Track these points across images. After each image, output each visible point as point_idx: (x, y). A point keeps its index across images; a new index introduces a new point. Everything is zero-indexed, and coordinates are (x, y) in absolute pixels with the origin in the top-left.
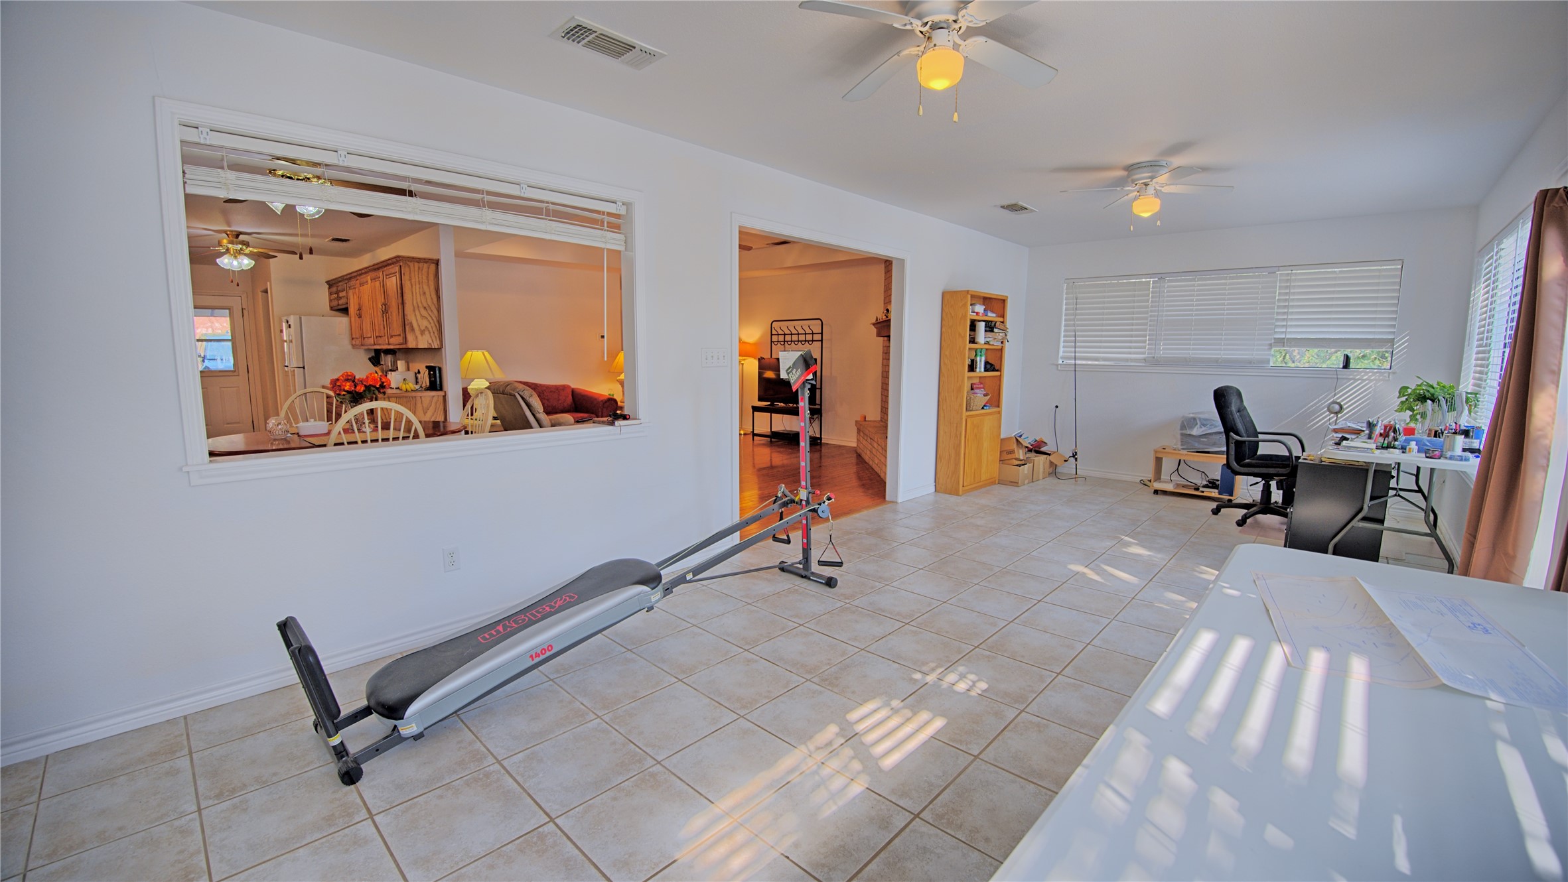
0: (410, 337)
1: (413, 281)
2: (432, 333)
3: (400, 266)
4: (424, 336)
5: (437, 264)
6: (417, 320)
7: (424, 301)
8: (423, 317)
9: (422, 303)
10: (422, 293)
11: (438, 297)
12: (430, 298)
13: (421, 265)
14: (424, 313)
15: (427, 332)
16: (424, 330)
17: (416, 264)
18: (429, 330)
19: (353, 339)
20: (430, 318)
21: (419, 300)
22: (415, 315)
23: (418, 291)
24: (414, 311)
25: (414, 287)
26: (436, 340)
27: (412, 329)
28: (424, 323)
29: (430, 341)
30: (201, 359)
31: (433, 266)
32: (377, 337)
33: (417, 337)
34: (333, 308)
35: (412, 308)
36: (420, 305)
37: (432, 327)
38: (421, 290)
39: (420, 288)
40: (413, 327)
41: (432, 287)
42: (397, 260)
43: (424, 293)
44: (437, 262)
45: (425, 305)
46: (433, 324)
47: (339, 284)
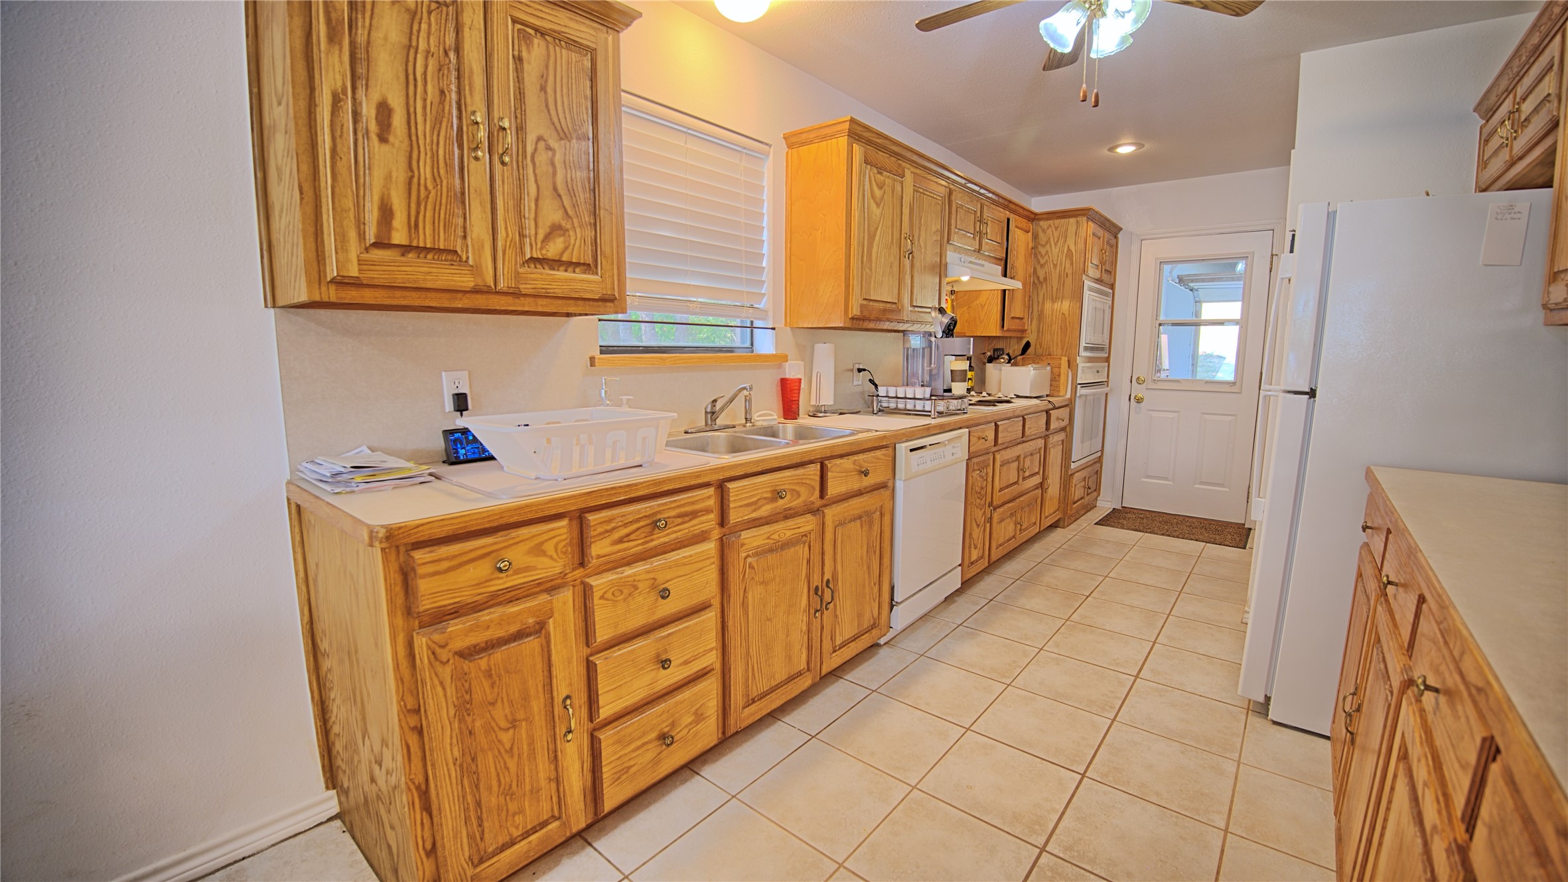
47: (1523, 81)
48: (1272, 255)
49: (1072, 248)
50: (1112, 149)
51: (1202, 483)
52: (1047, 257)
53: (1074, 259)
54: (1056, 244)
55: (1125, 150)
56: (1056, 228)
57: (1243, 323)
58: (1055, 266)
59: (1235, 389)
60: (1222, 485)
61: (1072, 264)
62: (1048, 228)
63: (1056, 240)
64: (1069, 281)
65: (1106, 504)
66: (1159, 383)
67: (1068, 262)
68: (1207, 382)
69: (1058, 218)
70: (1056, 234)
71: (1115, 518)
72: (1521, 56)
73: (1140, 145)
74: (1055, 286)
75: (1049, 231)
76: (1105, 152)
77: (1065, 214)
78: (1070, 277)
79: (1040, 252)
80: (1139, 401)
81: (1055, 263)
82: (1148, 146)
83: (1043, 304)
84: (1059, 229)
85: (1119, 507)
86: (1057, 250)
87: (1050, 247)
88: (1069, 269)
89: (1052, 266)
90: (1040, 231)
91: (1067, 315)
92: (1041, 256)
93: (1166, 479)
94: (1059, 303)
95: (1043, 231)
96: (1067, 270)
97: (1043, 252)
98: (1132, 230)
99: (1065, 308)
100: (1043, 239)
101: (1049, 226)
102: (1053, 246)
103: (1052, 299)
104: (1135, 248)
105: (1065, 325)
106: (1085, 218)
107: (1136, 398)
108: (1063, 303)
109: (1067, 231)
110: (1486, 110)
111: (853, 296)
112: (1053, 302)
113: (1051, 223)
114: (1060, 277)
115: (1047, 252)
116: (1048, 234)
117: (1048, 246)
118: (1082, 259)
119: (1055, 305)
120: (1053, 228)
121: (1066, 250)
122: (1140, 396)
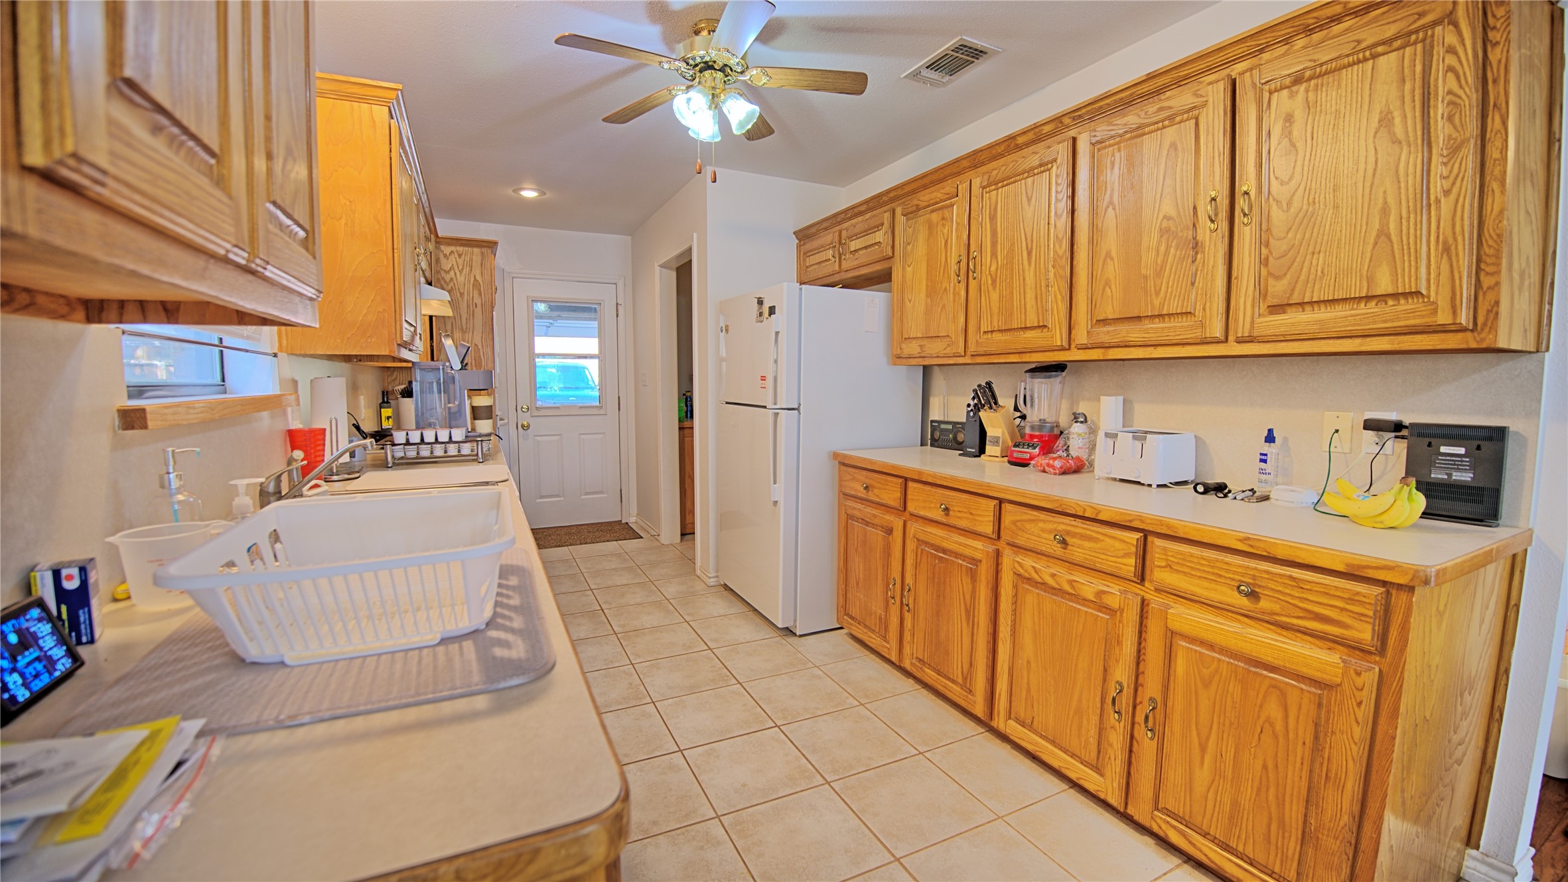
19: (904, 339)
32: (1098, 321)
47: (846, 225)
48: (617, 304)
49: (479, 278)
50: (517, 191)
51: (587, 494)
52: (452, 284)
53: (482, 289)
54: (461, 272)
55: (529, 194)
56: (460, 256)
57: (601, 357)
58: (462, 294)
59: (602, 412)
60: (601, 492)
61: (480, 294)
62: (450, 254)
63: (461, 268)
64: (478, 311)
66: (542, 410)
67: (476, 292)
68: (581, 407)
69: (462, 245)
70: (460, 261)
72: (847, 214)
73: (543, 193)
74: (464, 316)
75: (452, 258)
76: (510, 192)
77: (470, 243)
78: (479, 307)
79: (443, 278)
80: (528, 426)
81: (462, 291)
82: (548, 195)
84: (463, 257)
86: (463, 279)
87: (455, 274)
88: (477, 300)
89: (458, 294)
90: (441, 256)
91: (480, 347)
92: (445, 282)
93: (558, 496)
94: (471, 333)
95: (445, 256)
96: (475, 301)
97: (447, 278)
98: (503, 267)
99: (477, 340)
100: (446, 265)
101: (452, 252)
102: (458, 273)
103: (462, 329)
104: (507, 284)
105: (480, 357)
106: (490, 251)
107: (523, 426)
108: (475, 333)
109: (471, 260)
110: (804, 235)
111: (401, 315)
112: (464, 332)
113: (453, 248)
114: (468, 306)
115: (451, 279)
116: (451, 260)
117: (452, 273)
118: (490, 291)
119: (468, 336)
120: (456, 255)
121: (472, 280)
122: (525, 423)
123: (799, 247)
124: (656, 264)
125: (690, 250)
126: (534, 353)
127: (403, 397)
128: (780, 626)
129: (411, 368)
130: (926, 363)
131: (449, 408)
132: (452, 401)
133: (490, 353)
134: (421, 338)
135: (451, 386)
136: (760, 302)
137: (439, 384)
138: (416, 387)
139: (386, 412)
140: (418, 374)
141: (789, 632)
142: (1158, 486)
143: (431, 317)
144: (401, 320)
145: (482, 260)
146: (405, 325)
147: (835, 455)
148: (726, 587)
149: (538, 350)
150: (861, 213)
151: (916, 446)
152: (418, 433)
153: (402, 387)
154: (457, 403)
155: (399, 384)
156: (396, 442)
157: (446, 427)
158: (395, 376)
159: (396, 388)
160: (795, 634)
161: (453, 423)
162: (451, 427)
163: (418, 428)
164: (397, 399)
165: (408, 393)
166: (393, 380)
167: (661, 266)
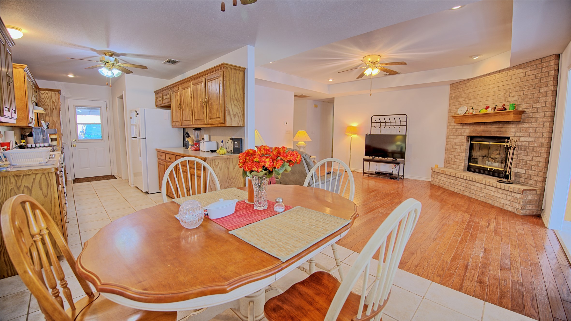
0: (228, 119)
1: (231, 81)
2: (239, 117)
3: (223, 71)
4: (235, 118)
5: (244, 72)
6: (232, 107)
7: (236, 95)
8: (235, 106)
9: (235, 96)
10: (235, 90)
11: (244, 93)
12: (239, 94)
13: (235, 71)
14: (235, 102)
15: (237, 116)
16: (235, 114)
17: (233, 71)
18: (238, 115)
19: (173, 122)
20: (239, 107)
21: (233, 95)
22: (231, 104)
23: (233, 88)
24: (231, 101)
25: (231, 85)
26: (242, 121)
27: (229, 114)
28: (236, 110)
29: (239, 122)
30: (84, 134)
31: (241, 73)
32: (195, 120)
33: (231, 119)
34: (158, 106)
35: (229, 100)
36: (234, 98)
37: (239, 112)
38: (235, 88)
39: (234, 86)
40: (230, 112)
41: (241, 87)
42: (222, 66)
43: (236, 90)
44: (244, 70)
45: (237, 98)
46: (240, 111)
47: (164, 92)
48: (107, 108)
49: (54, 100)
50: (67, 75)
51: (98, 167)
52: (45, 102)
53: (55, 104)
54: (48, 99)
55: (71, 76)
56: (47, 94)
57: (102, 124)
58: (48, 106)
59: (103, 141)
60: (104, 166)
63: (48, 97)
64: (54, 111)
65: (70, 178)
66: (81, 141)
67: (53, 105)
68: (95, 140)
69: (48, 91)
71: (76, 181)
72: (163, 89)
73: (76, 76)
74: (49, 112)
76: (64, 75)
77: (51, 90)
78: (55, 109)
79: (41, 101)
80: (75, 146)
82: (78, 76)
83: (45, 117)
84: (48, 94)
85: (74, 179)
86: (48, 101)
87: (46, 99)
88: (54, 107)
89: (47, 106)
90: (41, 94)
91: (55, 121)
92: (42, 102)
93: (88, 168)
94: (52, 117)
95: (42, 94)
96: (53, 107)
97: (43, 100)
98: (64, 95)
99: (54, 119)
100: (42, 96)
101: (44, 93)
102: (47, 99)
103: (49, 116)
104: (66, 101)
105: (55, 124)
106: (58, 93)
107: (73, 146)
108: (53, 117)
109: (51, 95)
110: (156, 93)
111: (29, 116)
112: (49, 117)
113: (45, 92)
114: (51, 109)
115: (44, 101)
116: (44, 95)
117: (45, 99)
118: (58, 104)
119: (51, 118)
120: (46, 94)
121: (52, 101)
122: (74, 145)
123: (156, 95)
124: (117, 97)
125: (123, 95)
126: (77, 122)
127: (29, 136)
128: (144, 191)
129: (32, 128)
130: (184, 127)
131: (44, 138)
132: (44, 136)
133: (59, 123)
134: (34, 120)
135: (44, 133)
136: (136, 112)
137: (40, 132)
138: (33, 133)
139: (23, 141)
140: (34, 130)
141: (147, 193)
142: (207, 151)
143: (37, 113)
144: (29, 118)
145: (55, 95)
146: (30, 119)
147: (156, 149)
148: (136, 187)
149: (78, 121)
150: (165, 90)
151: (182, 147)
152: (35, 144)
153: (28, 133)
154: (46, 137)
155: (27, 133)
156: (28, 147)
157: (43, 143)
158: (25, 130)
159: (26, 134)
160: (148, 194)
161: (45, 142)
162: (44, 143)
163: (34, 143)
164: (27, 137)
165: (31, 135)
166: (25, 132)
167: (118, 98)
